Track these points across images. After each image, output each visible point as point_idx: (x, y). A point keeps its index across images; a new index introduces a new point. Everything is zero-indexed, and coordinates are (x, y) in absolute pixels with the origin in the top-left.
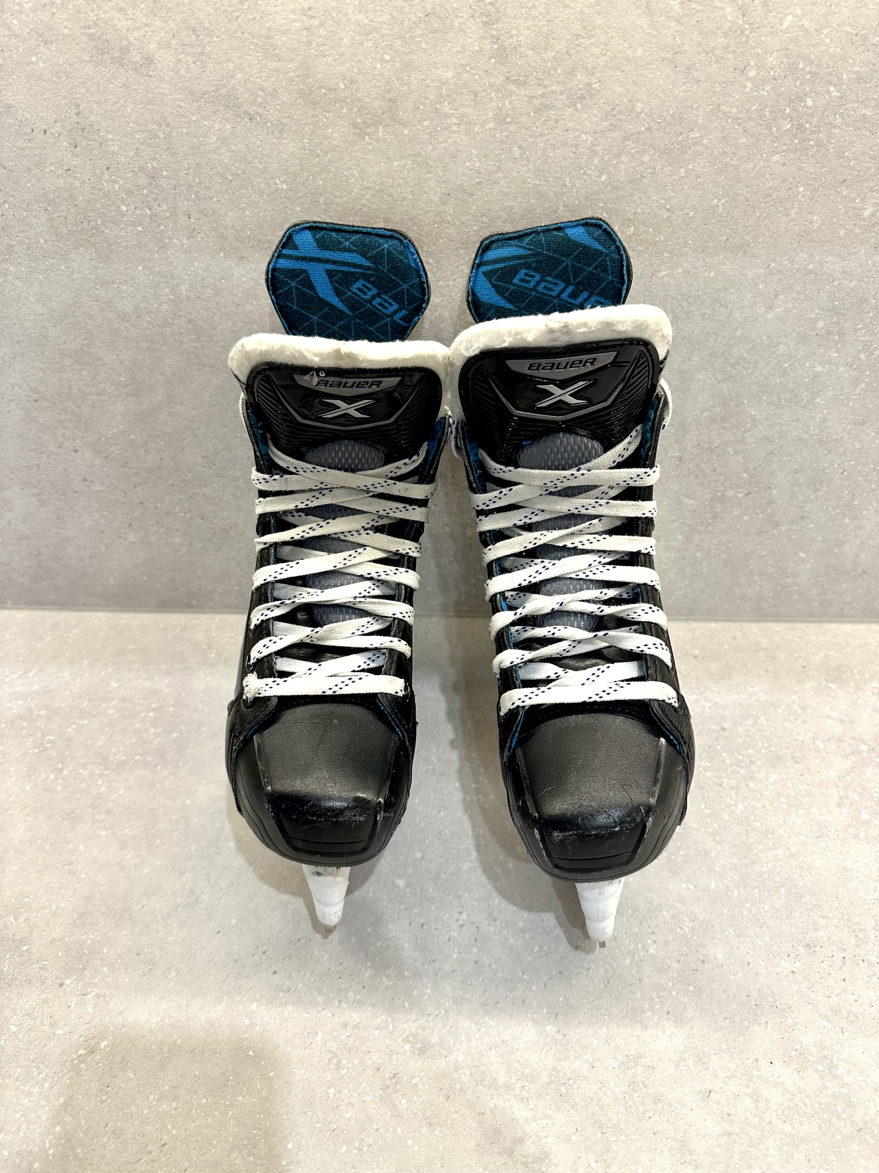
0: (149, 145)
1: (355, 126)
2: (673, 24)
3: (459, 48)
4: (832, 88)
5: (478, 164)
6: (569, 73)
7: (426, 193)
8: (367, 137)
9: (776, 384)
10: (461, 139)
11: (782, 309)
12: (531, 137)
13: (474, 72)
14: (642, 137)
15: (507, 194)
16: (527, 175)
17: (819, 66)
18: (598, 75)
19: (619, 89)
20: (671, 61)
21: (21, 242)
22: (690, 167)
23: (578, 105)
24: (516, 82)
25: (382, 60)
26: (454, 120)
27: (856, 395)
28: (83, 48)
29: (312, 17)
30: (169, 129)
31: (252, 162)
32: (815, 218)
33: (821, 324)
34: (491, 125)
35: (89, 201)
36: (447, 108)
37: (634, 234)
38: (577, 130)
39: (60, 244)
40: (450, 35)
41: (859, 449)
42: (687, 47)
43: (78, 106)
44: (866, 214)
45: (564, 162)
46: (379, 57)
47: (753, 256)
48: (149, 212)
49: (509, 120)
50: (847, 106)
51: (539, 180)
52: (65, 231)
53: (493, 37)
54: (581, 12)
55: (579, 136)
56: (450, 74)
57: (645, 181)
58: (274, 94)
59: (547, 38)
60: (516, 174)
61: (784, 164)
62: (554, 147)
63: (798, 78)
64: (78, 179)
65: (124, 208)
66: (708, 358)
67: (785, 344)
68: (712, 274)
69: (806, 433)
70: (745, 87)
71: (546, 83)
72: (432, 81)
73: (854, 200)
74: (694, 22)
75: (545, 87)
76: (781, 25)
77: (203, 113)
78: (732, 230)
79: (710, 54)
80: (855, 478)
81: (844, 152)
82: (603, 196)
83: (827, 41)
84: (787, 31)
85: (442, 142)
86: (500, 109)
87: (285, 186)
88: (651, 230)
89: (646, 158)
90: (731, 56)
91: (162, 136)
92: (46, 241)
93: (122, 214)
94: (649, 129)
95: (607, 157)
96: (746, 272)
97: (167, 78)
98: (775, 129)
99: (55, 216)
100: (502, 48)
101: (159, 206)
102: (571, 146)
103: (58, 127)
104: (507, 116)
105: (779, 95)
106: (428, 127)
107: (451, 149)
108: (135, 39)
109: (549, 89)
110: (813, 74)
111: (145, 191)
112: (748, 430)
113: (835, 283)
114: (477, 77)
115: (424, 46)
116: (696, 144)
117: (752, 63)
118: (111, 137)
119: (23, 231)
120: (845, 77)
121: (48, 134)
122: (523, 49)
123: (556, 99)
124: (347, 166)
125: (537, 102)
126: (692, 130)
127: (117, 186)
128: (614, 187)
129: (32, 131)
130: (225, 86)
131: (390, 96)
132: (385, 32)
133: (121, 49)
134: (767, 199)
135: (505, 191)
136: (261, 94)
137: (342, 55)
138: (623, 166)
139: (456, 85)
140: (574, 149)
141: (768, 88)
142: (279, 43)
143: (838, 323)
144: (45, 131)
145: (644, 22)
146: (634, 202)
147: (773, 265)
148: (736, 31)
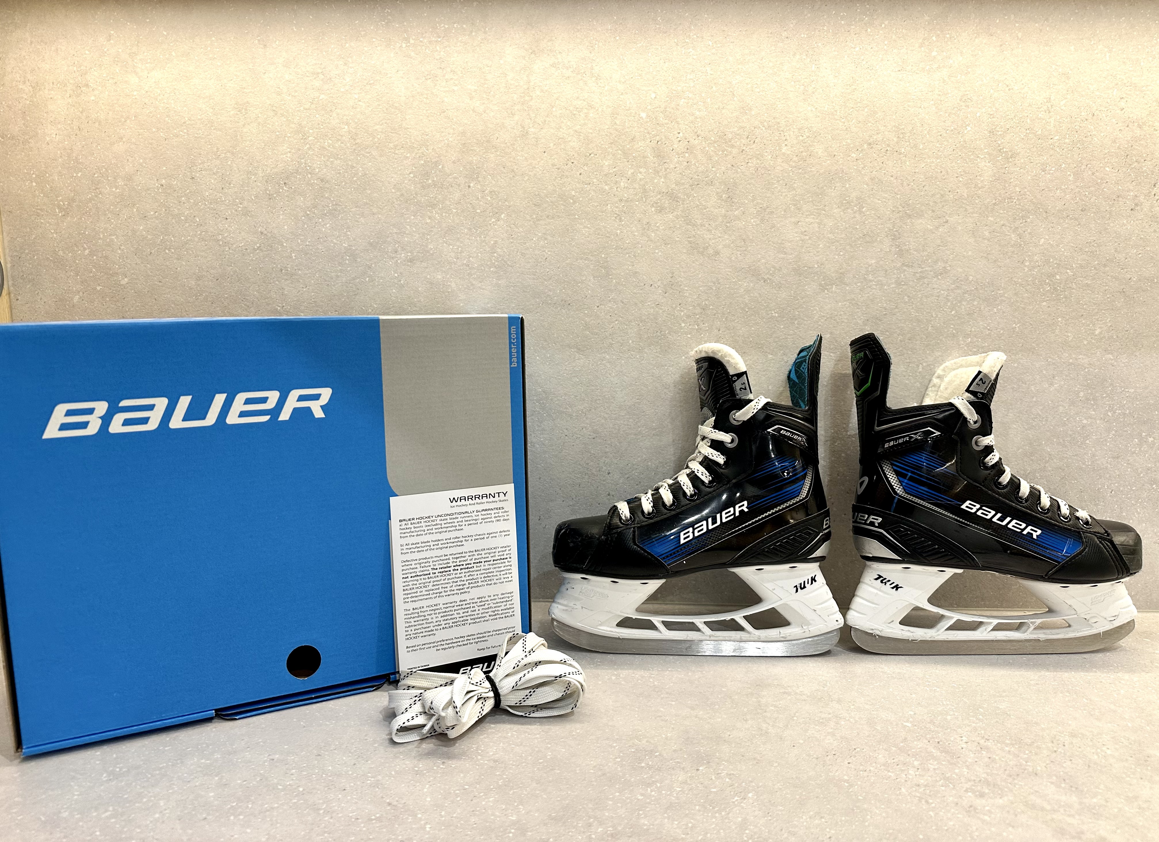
0: (706, 293)
1: (820, 285)
2: (986, 241)
3: (879, 250)
4: (1068, 271)
5: (885, 305)
6: (935, 262)
7: (855, 319)
8: (826, 291)
9: (1061, 431)
10: (877, 292)
11: (1058, 385)
12: (915, 292)
13: (886, 261)
14: (973, 292)
15: (900, 320)
16: (912, 311)
17: (1060, 261)
18: (949, 263)
19: (960, 270)
20: (986, 258)
21: (618, 342)
22: (999, 307)
23: (939, 277)
24: (907, 266)
25: (839, 255)
26: (874, 283)
27: (1110, 438)
28: (684, 247)
29: (806, 235)
30: (719, 285)
31: (761, 302)
32: (1069, 334)
33: (1081, 394)
34: (893, 286)
35: (664, 321)
36: (870, 277)
37: (970, 342)
38: (939, 289)
39: (640, 344)
40: (875, 244)
41: (1119, 475)
42: (993, 252)
43: (673, 273)
44: (1097, 332)
45: (931, 305)
46: (837, 253)
47: (1038, 355)
48: (697, 327)
49: (903, 283)
50: (1078, 279)
51: (918, 313)
52: (646, 336)
53: (896, 245)
54: (940, 236)
55: (940, 292)
56: (873, 261)
57: (976, 314)
58: (780, 270)
59: (924, 246)
60: (906, 310)
61: (1049, 307)
62: (926, 297)
63: (1050, 266)
64: (661, 309)
65: (683, 325)
66: (1018, 415)
67: (1063, 406)
68: (1016, 365)
69: (1084, 464)
70: (1024, 270)
71: (923, 266)
72: (864, 265)
73: (1089, 325)
74: (996, 241)
75: (922, 268)
76: (1039, 242)
77: (739, 278)
78: (1025, 340)
79: (1005, 255)
80: (1120, 496)
81: (1080, 301)
82: (953, 322)
83: (1063, 250)
84: (1042, 245)
85: (867, 294)
86: (899, 278)
87: (777, 315)
88: (980, 340)
89: (975, 303)
90: (1015, 256)
91: (714, 289)
92: (633, 342)
93: (681, 328)
94: (976, 289)
95: (954, 302)
96: (1035, 363)
97: (724, 261)
98: (1042, 290)
99: (642, 328)
100: (901, 250)
101: (704, 324)
102: (936, 296)
103: (659, 283)
104: (902, 281)
105: (1042, 274)
106: (859, 286)
107: (871, 297)
108: (713, 243)
109: (924, 269)
110: (1058, 264)
111: (698, 316)
112: (1047, 462)
113: (1086, 370)
114: (887, 263)
115: (861, 248)
116: (1001, 296)
117: (1027, 259)
118: (686, 288)
119: (621, 336)
120: (1074, 266)
121: (653, 286)
122: (911, 251)
123: (928, 274)
124: (813, 305)
125: (918, 275)
126: (999, 290)
127: (682, 314)
128: (959, 318)
129: (645, 285)
130: (754, 265)
131: (841, 271)
132: (842, 242)
133: (704, 248)
134: (1042, 325)
135: (899, 318)
136: (772, 269)
137: (818, 252)
138: (963, 307)
139: (876, 266)
140: (937, 298)
141: (1036, 270)
142: (787, 246)
143: (1092, 394)
144: (651, 285)
145: (971, 240)
146: (970, 325)
147: (1049, 360)
148: (1017, 245)
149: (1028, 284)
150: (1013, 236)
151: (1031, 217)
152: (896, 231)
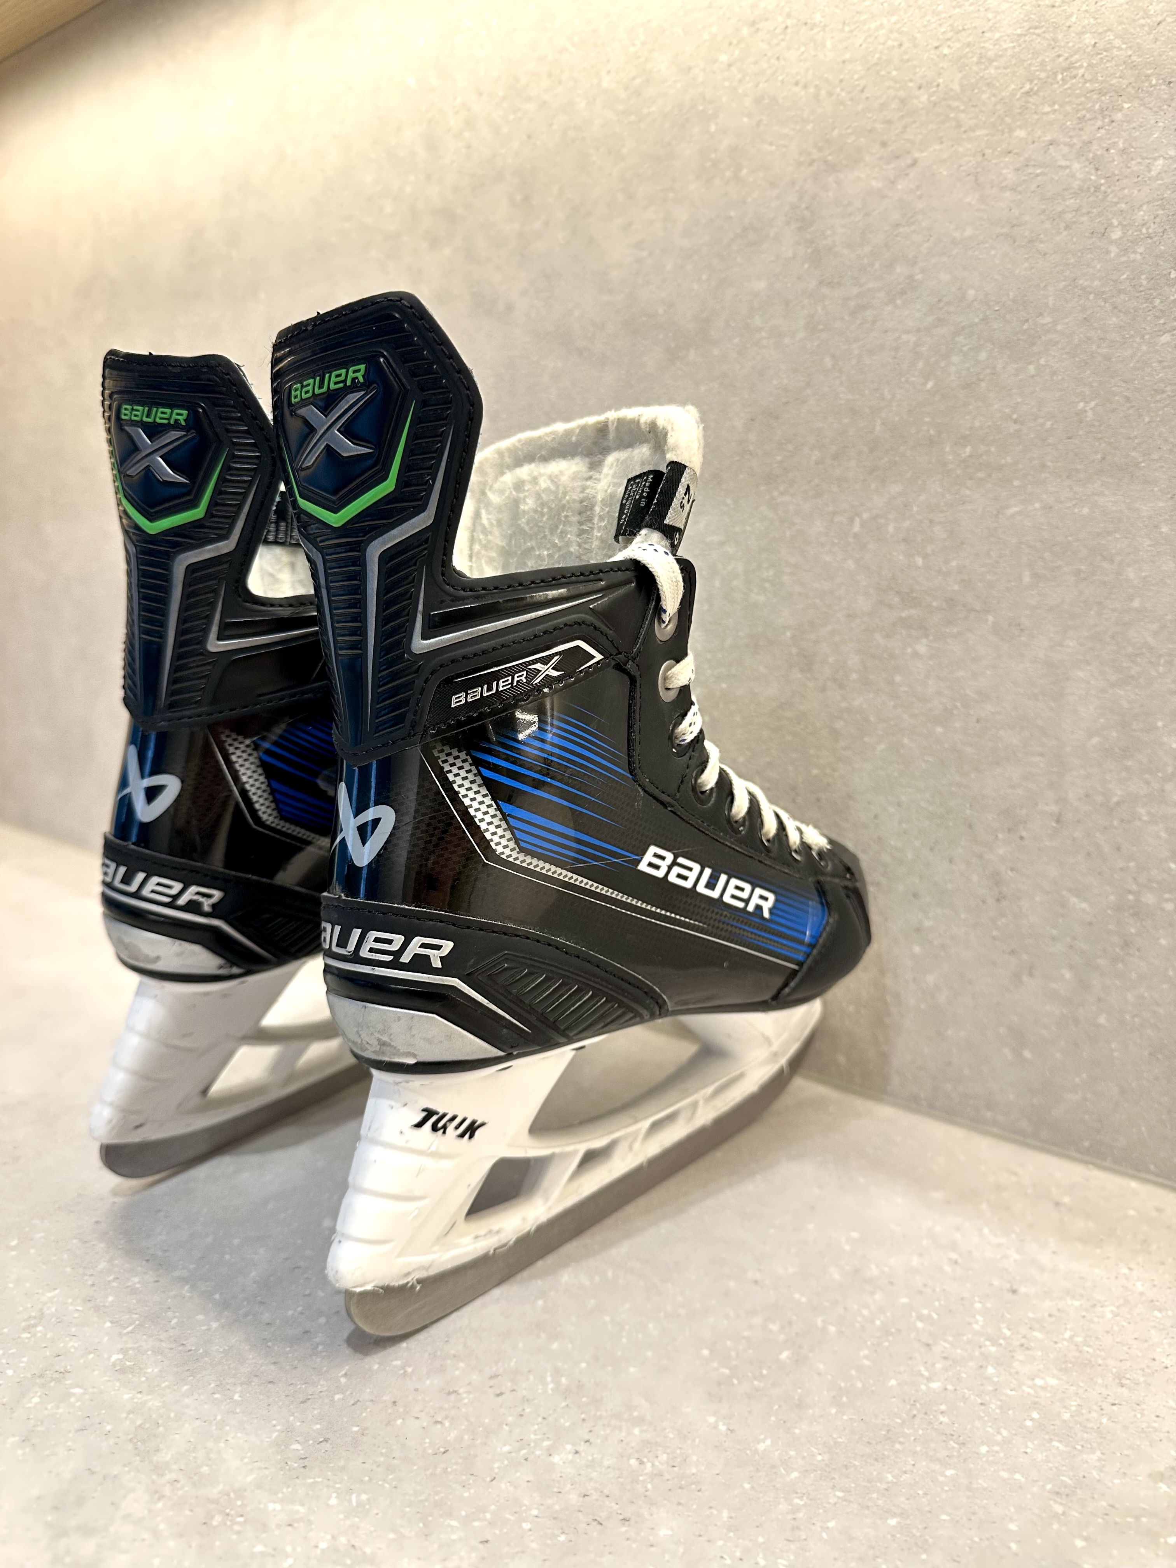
1: (669, 351)
2: (1007, 194)
3: (773, 258)
5: (786, 381)
6: (888, 267)
8: (678, 362)
10: (770, 354)
12: (845, 344)
13: (787, 279)
14: (976, 330)
15: (816, 414)
16: (840, 390)
18: (920, 264)
19: (946, 278)
20: (1008, 236)
22: (1042, 362)
23: (898, 302)
24: (828, 285)
25: (699, 281)
26: (764, 334)
29: (643, 249)
36: (757, 322)
37: (971, 456)
38: (897, 330)
40: (766, 246)
42: (1027, 218)
45: (882, 371)
46: (697, 277)
47: (1146, 482)
51: (853, 395)
53: (807, 240)
54: (900, 200)
56: (763, 285)
57: (983, 384)
58: (603, 327)
59: (864, 233)
60: (827, 389)
62: (871, 352)
66: (1090, 644)
70: (1108, 252)
71: (862, 281)
72: (745, 295)
75: (861, 285)
78: (1109, 443)
79: (1057, 221)
82: (928, 408)
85: (751, 360)
86: (812, 316)
88: (993, 449)
89: (983, 355)
94: (985, 319)
95: (933, 359)
100: (816, 251)
102: (891, 350)
104: (820, 323)
106: (738, 345)
107: (759, 368)
109: (865, 288)
114: (790, 284)
115: (739, 260)
116: (1047, 332)
117: (1115, 222)
122: (838, 249)
123: (873, 298)
125: (851, 304)
126: (1041, 315)
128: (942, 396)
130: (564, 324)
131: (703, 315)
132: (704, 253)
134: (1158, 397)
136: (590, 328)
137: (663, 281)
138: (953, 369)
139: (768, 295)
141: (1141, 250)
149: (1120, 291)
150: (1077, 166)
151: (1126, 106)
152: (807, 208)
